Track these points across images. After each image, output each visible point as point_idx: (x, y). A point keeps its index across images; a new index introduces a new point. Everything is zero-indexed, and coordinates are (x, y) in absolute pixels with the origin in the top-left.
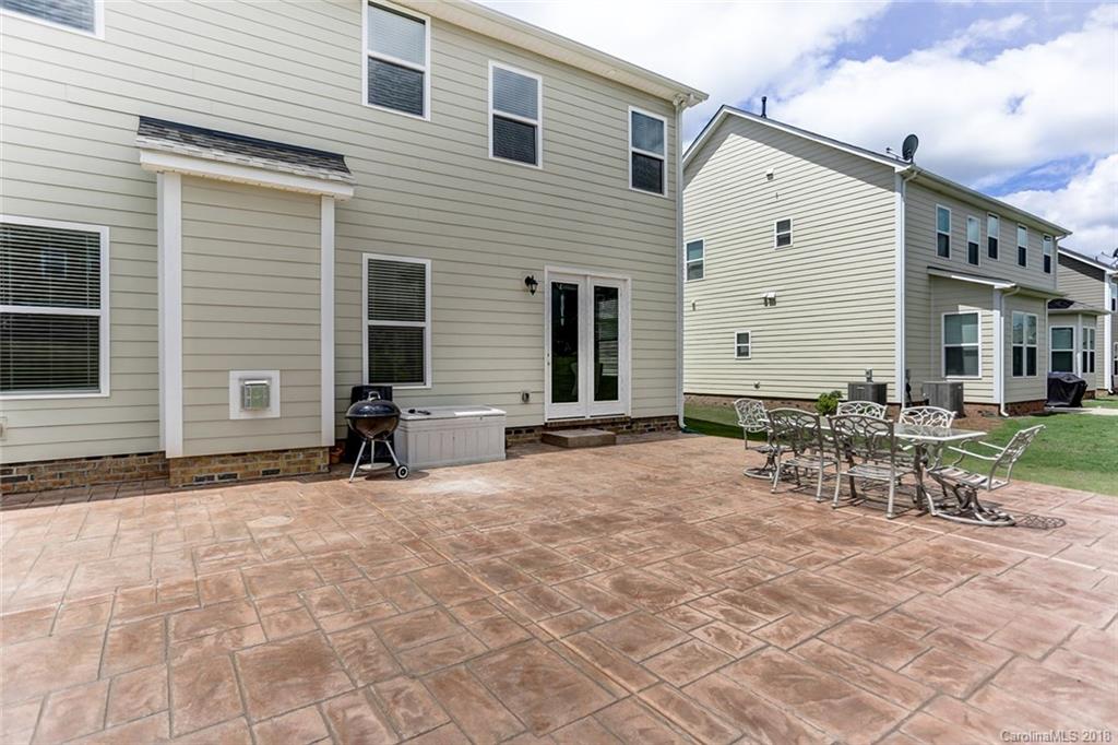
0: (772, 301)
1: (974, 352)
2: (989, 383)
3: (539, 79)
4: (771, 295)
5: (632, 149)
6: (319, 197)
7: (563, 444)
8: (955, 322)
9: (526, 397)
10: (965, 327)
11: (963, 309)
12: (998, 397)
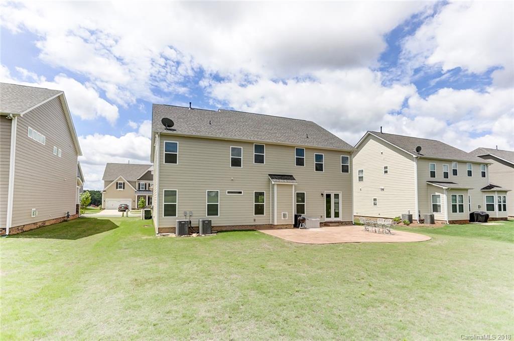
0: (383, 189)
1: (440, 206)
2: (443, 215)
3: (323, 154)
4: (383, 188)
5: (342, 164)
6: (292, 185)
7: (329, 226)
8: (435, 197)
9: (321, 217)
10: (438, 199)
11: (437, 194)
12: (446, 219)
